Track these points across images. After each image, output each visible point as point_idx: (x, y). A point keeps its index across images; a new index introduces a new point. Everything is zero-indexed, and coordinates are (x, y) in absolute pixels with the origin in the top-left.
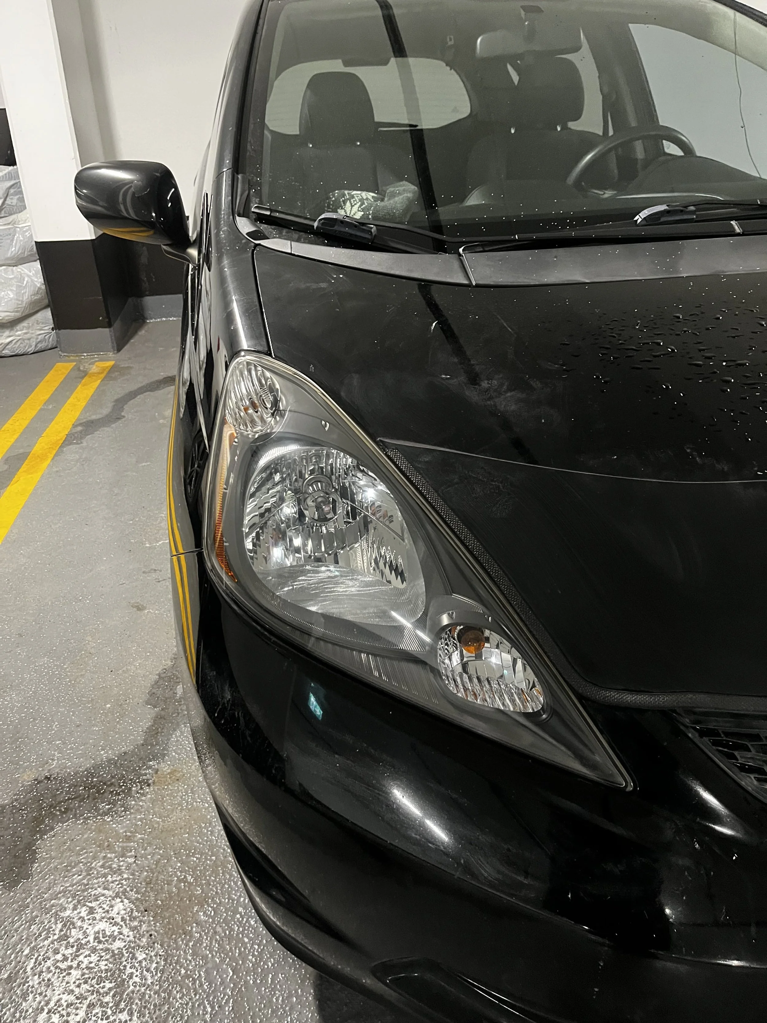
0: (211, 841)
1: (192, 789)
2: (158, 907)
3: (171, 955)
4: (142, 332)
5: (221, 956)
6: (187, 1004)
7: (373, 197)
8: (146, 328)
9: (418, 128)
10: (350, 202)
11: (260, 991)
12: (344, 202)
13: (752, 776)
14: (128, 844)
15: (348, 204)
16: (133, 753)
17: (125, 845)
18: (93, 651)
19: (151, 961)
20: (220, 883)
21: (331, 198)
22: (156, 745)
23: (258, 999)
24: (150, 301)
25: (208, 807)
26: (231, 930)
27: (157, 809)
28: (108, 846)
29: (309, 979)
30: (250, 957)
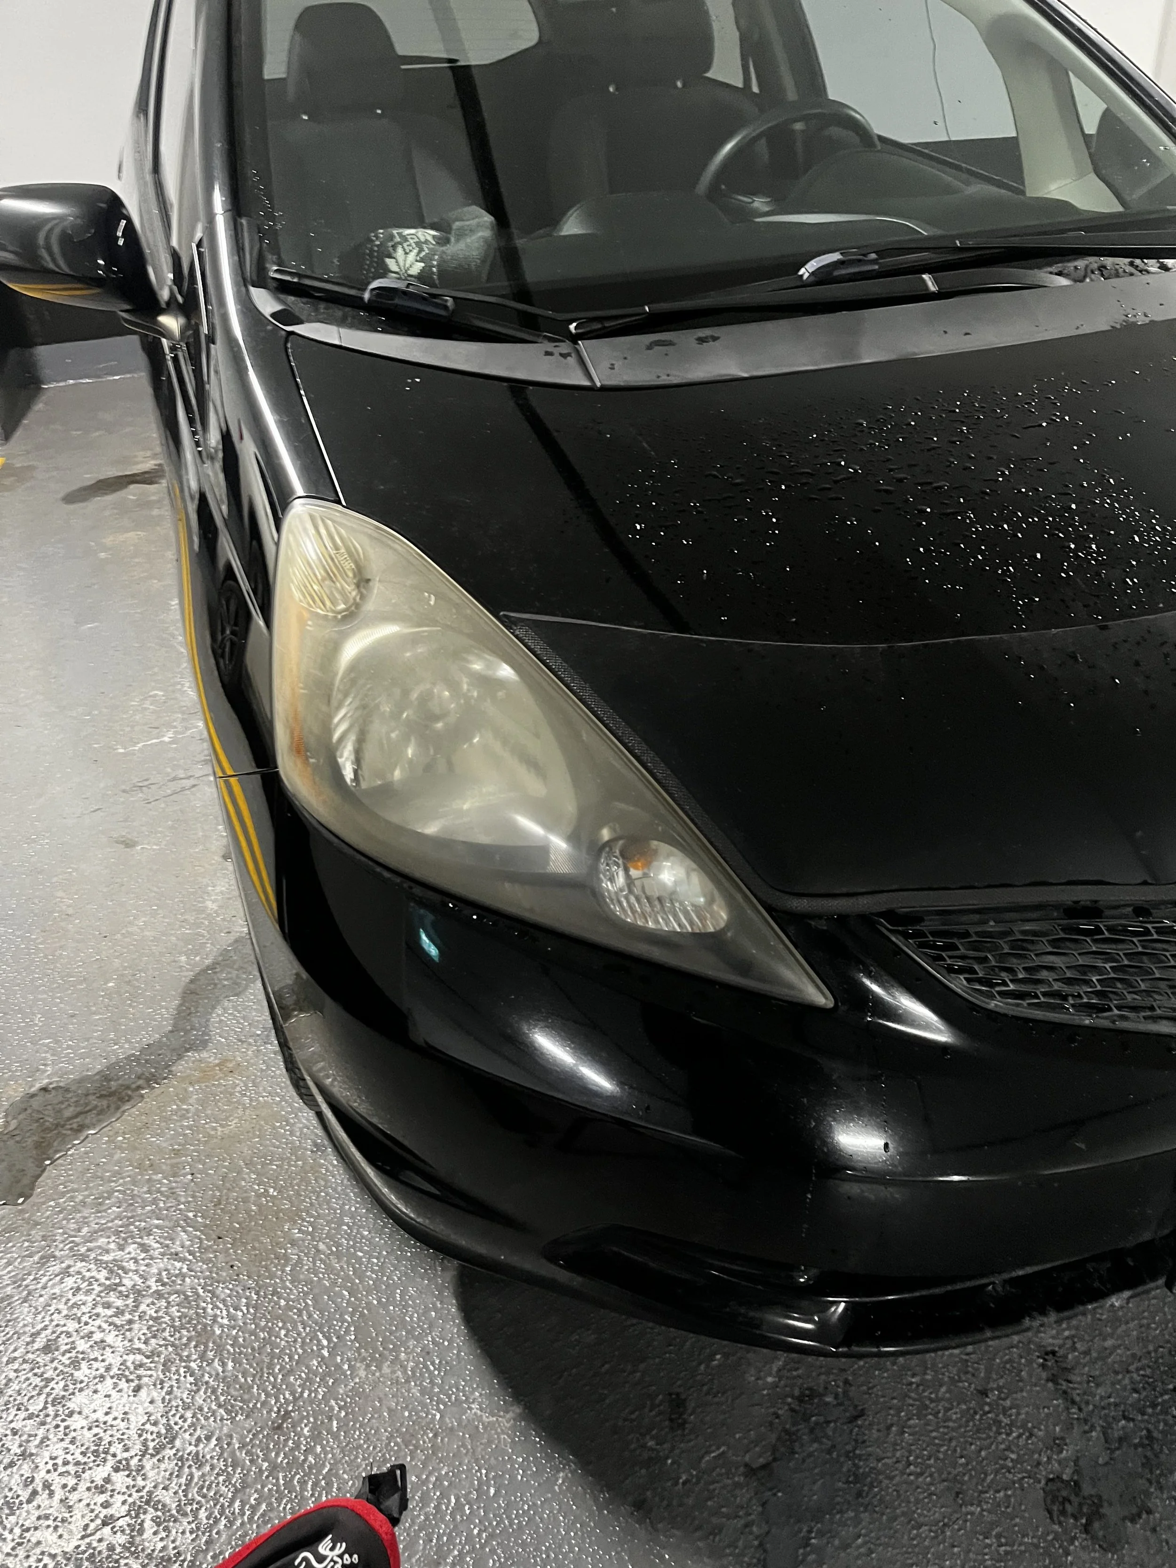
0: (292, 1142)
1: (253, 1082)
2: (236, 1231)
3: (263, 1286)
4: (39, 406)
5: (330, 1278)
6: (295, 1341)
7: (434, 237)
8: (44, 398)
9: (459, 64)
10: (403, 247)
11: (388, 1311)
12: (394, 247)
13: (962, 977)
14: (178, 1160)
15: (400, 250)
16: (159, 1044)
17: (174, 1161)
18: (70, 911)
19: (239, 1297)
20: (314, 1192)
21: (373, 241)
22: (192, 1029)
23: (386, 1321)
24: (44, 353)
25: (280, 1102)
26: (338, 1245)
27: (209, 1112)
28: (152, 1165)
29: (447, 1288)
30: (369, 1273)
